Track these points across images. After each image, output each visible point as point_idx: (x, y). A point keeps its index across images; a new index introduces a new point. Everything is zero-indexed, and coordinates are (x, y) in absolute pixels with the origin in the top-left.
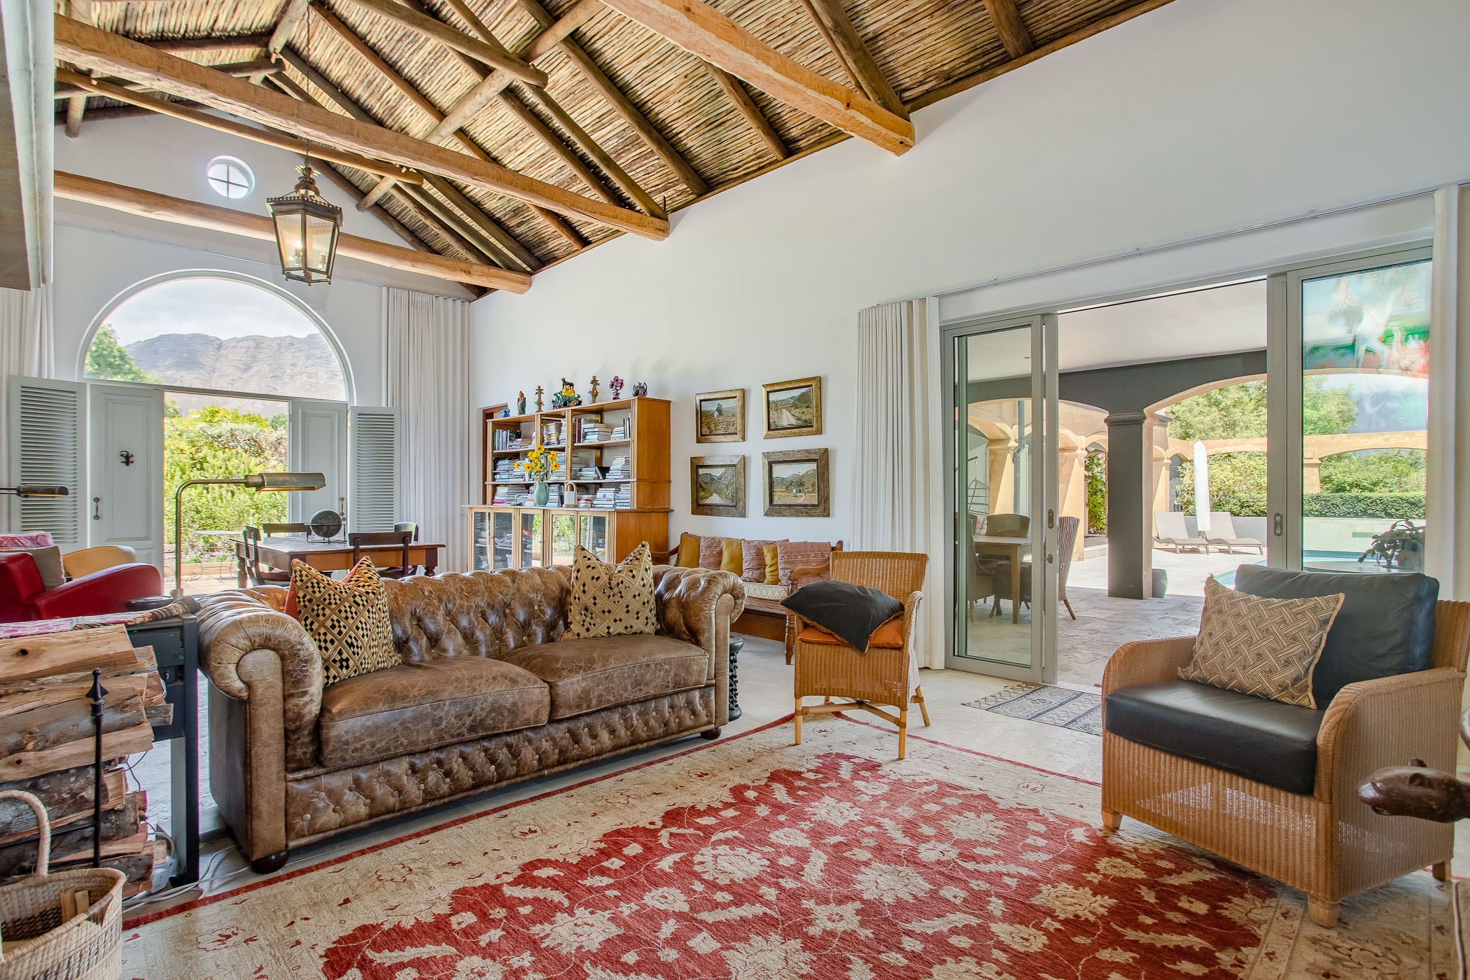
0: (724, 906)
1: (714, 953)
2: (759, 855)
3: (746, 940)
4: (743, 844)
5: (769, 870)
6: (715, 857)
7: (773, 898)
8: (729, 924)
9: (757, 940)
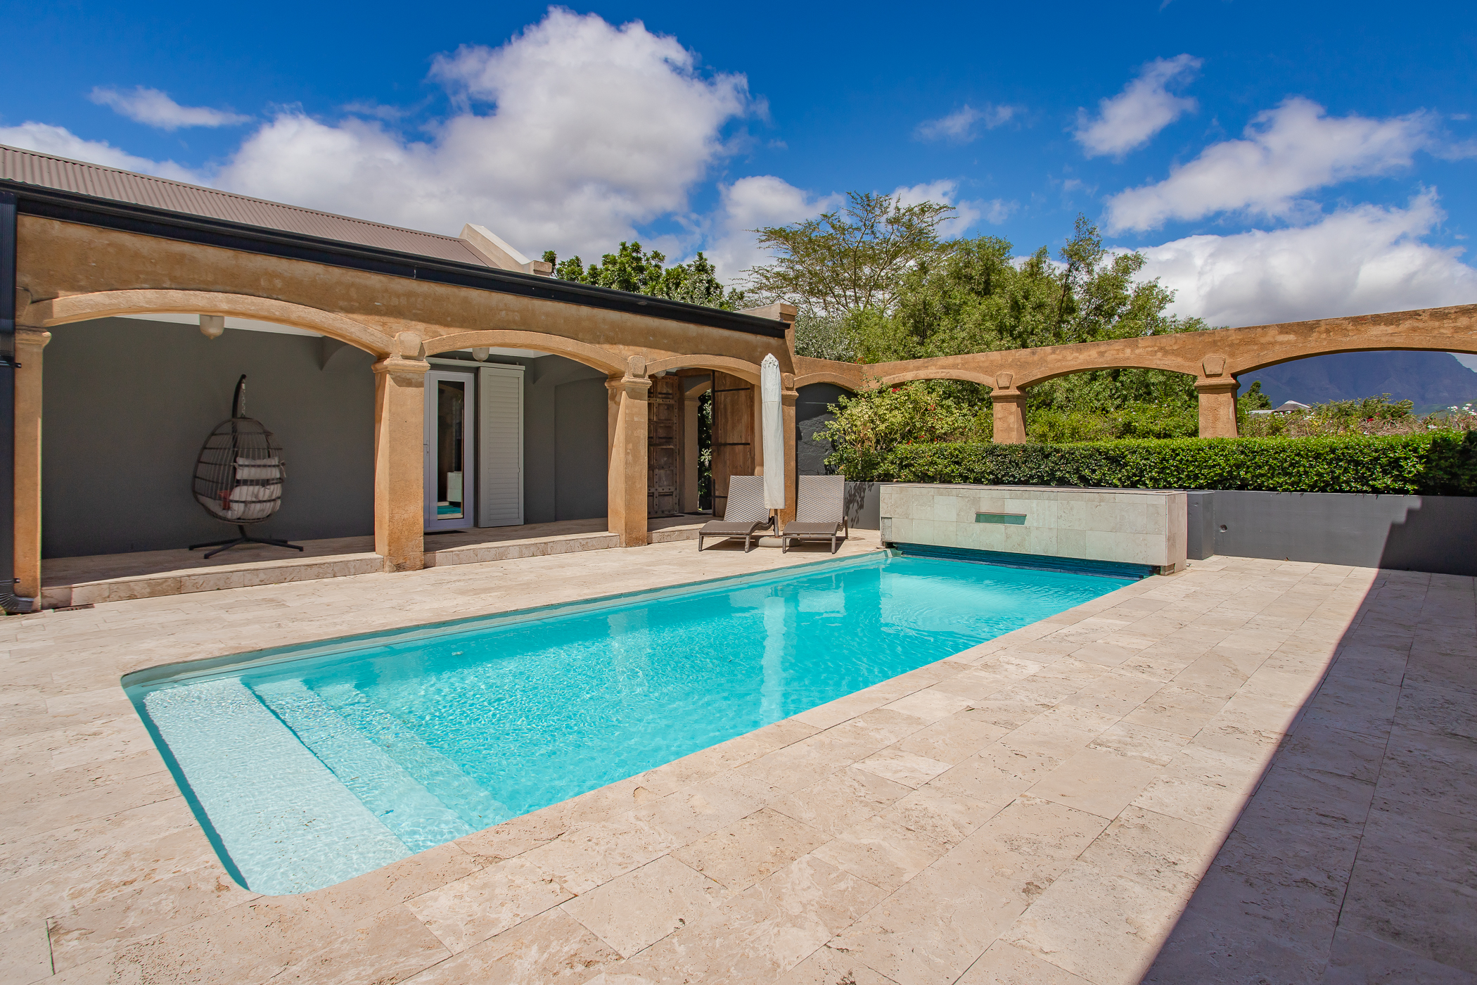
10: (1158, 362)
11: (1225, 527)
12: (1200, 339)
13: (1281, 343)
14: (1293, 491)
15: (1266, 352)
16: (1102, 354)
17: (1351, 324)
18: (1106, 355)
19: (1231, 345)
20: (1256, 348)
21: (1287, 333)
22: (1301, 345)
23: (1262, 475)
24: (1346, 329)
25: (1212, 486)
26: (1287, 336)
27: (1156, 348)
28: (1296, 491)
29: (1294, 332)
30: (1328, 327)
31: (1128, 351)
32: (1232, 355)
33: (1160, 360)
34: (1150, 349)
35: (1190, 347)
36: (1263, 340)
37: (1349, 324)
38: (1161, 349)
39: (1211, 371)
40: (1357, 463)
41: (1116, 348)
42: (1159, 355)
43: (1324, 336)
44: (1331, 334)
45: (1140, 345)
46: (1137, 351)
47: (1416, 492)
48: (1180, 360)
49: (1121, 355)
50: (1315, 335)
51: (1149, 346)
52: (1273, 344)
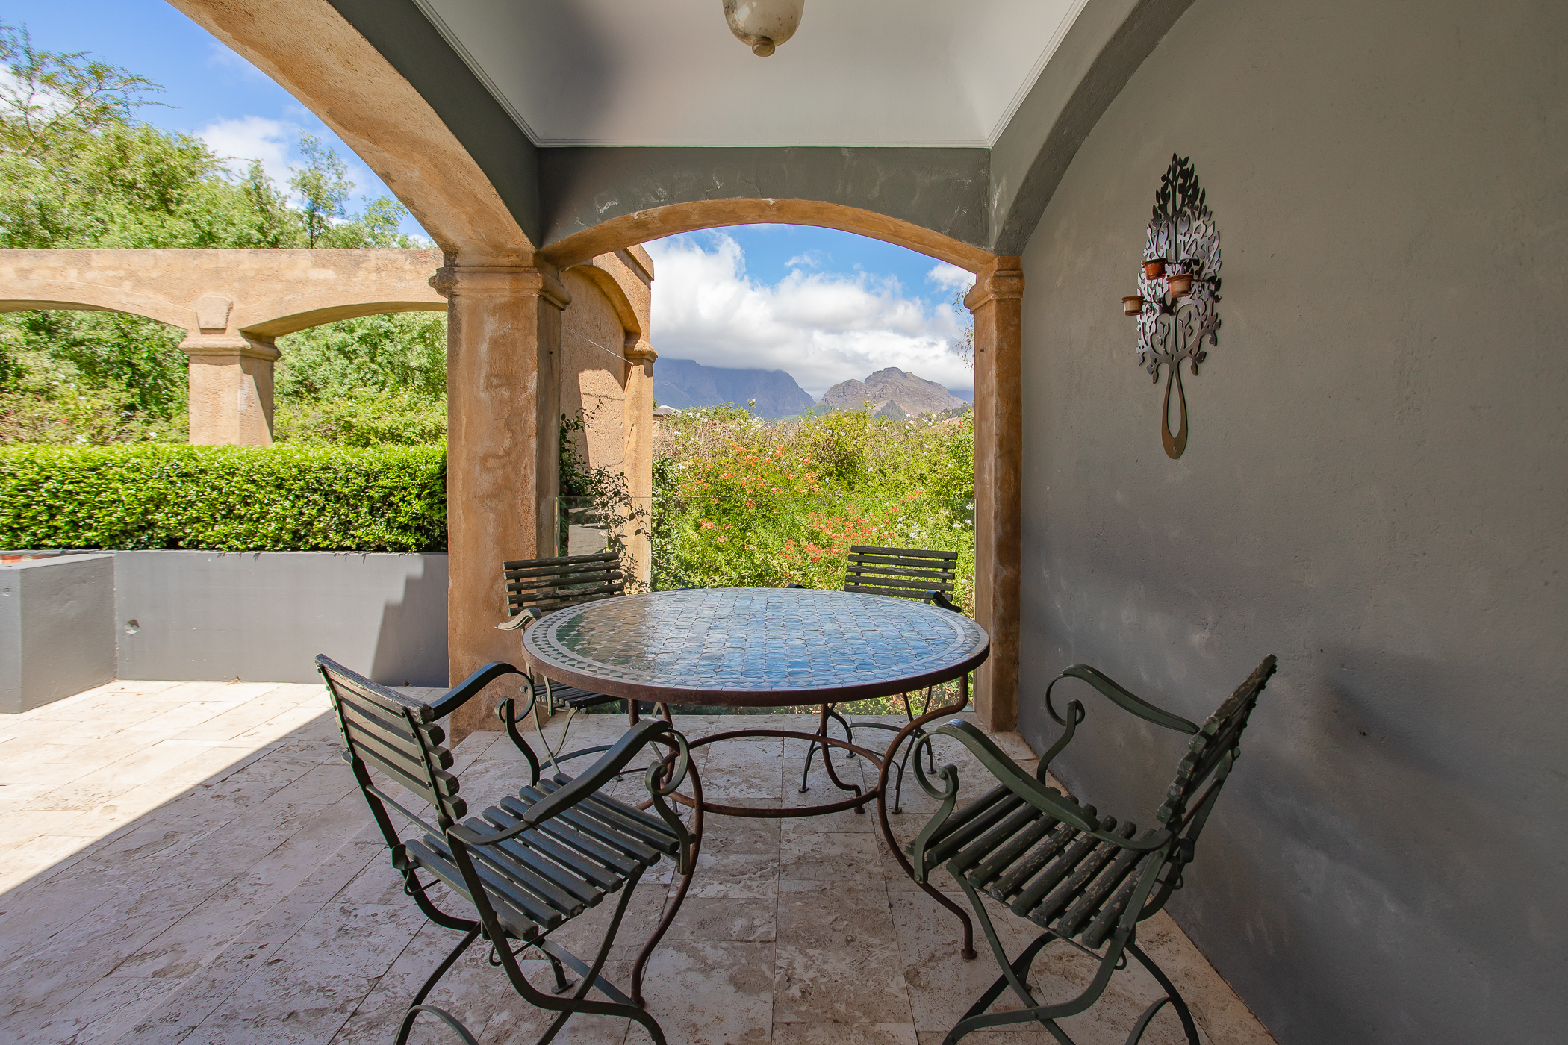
10: (124, 299)
11: (134, 623)
12: (196, 262)
13: (316, 283)
14: (244, 550)
15: (292, 296)
16: (24, 274)
17: (408, 262)
18: (32, 276)
19: (242, 279)
20: (279, 287)
21: (323, 266)
22: (341, 289)
23: (198, 520)
24: (402, 269)
25: (115, 541)
26: (322, 271)
27: (122, 273)
28: (249, 549)
29: (334, 265)
30: (379, 262)
31: (73, 273)
32: (244, 297)
33: (127, 294)
34: (111, 273)
35: (178, 276)
36: (290, 275)
37: (406, 260)
38: (131, 274)
39: (207, 323)
40: (339, 498)
41: (52, 265)
42: (127, 285)
43: (373, 277)
44: (383, 274)
45: (94, 264)
46: (90, 275)
47: (419, 548)
48: (160, 299)
49: (60, 280)
50: (362, 273)
51: (109, 268)
52: (304, 282)
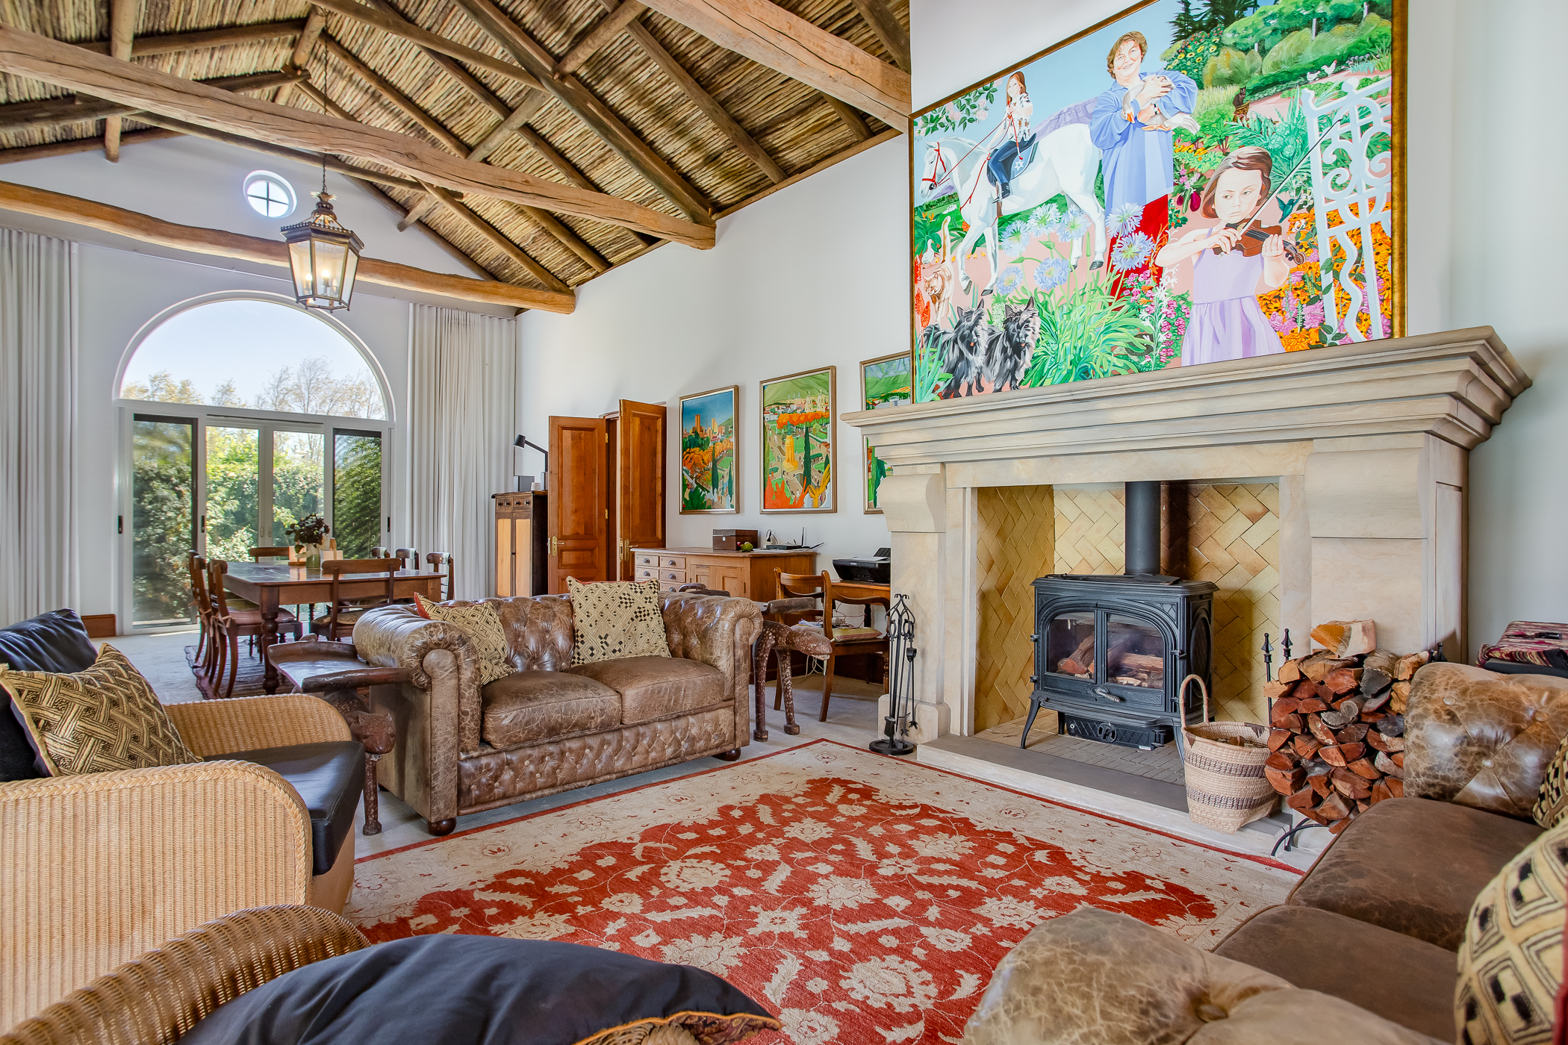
0: (885, 931)
1: (887, 897)
2: (853, 995)
3: (861, 905)
4: (876, 1014)
5: (841, 972)
6: (909, 993)
7: (836, 939)
8: (879, 917)
9: (853, 905)
